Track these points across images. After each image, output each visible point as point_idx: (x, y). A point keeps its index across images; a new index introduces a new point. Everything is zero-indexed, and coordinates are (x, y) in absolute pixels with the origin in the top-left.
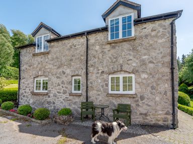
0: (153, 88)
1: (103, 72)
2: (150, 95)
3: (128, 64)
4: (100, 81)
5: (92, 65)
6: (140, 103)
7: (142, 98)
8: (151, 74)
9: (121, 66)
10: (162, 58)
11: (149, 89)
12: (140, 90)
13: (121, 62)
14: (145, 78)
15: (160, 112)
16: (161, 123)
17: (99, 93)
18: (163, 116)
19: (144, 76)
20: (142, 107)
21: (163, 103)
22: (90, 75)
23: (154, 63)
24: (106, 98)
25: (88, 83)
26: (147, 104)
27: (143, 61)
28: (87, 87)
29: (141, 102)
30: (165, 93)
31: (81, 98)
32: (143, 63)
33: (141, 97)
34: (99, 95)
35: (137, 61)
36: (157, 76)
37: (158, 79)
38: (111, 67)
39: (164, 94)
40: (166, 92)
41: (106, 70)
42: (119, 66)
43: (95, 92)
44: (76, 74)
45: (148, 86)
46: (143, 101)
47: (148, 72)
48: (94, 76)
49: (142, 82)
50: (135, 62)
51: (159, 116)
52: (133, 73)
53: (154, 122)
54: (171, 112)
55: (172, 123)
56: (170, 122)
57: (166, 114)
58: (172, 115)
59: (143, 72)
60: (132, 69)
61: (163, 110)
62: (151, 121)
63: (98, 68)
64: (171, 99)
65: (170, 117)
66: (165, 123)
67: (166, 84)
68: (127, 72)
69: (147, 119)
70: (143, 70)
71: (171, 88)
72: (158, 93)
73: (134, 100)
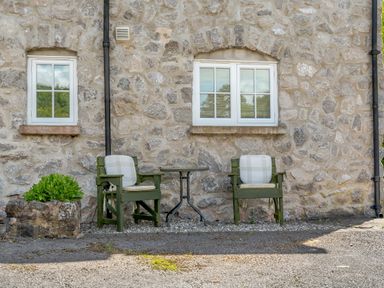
0: (328, 107)
1: (172, 46)
2: (320, 127)
3: (259, 26)
4: (160, 79)
5: (128, 15)
6: (295, 153)
7: (300, 137)
8: (323, 65)
9: (239, 30)
10: (349, 20)
11: (318, 109)
12: (294, 113)
13: (239, 18)
14: (306, 78)
15: (346, 177)
16: (347, 207)
17: (160, 124)
18: (352, 188)
19: (306, 69)
20: (299, 165)
21: (352, 150)
22: (117, 52)
23: (331, 33)
24: (187, 143)
25: (113, 86)
26: (312, 157)
27: (303, 21)
28: (107, 101)
29: (296, 151)
30: (357, 122)
31: (79, 144)
32: (303, 29)
33: (297, 133)
34: (156, 131)
35: (286, 20)
36: (339, 71)
37: (342, 81)
38: (203, 30)
39: (354, 125)
40: (357, 118)
41: (184, 37)
42: (231, 30)
43: (140, 120)
44: (51, 44)
45: (316, 101)
46: (303, 148)
47: (317, 58)
48: (138, 57)
49: (299, 89)
50: (280, 21)
51: (343, 189)
52: (275, 58)
53: (329, 208)
54: (370, 173)
55: (371, 204)
56: (367, 203)
57: (360, 180)
58: (372, 183)
59: (302, 55)
60: (271, 45)
61: (351, 171)
62: (324, 204)
63: (151, 27)
64: (368, 137)
65: (367, 189)
66: (356, 206)
67: (359, 97)
68: (256, 52)
69: (313, 200)
70: (303, 51)
71: (368, 108)
72: (341, 120)
73: (278, 144)
